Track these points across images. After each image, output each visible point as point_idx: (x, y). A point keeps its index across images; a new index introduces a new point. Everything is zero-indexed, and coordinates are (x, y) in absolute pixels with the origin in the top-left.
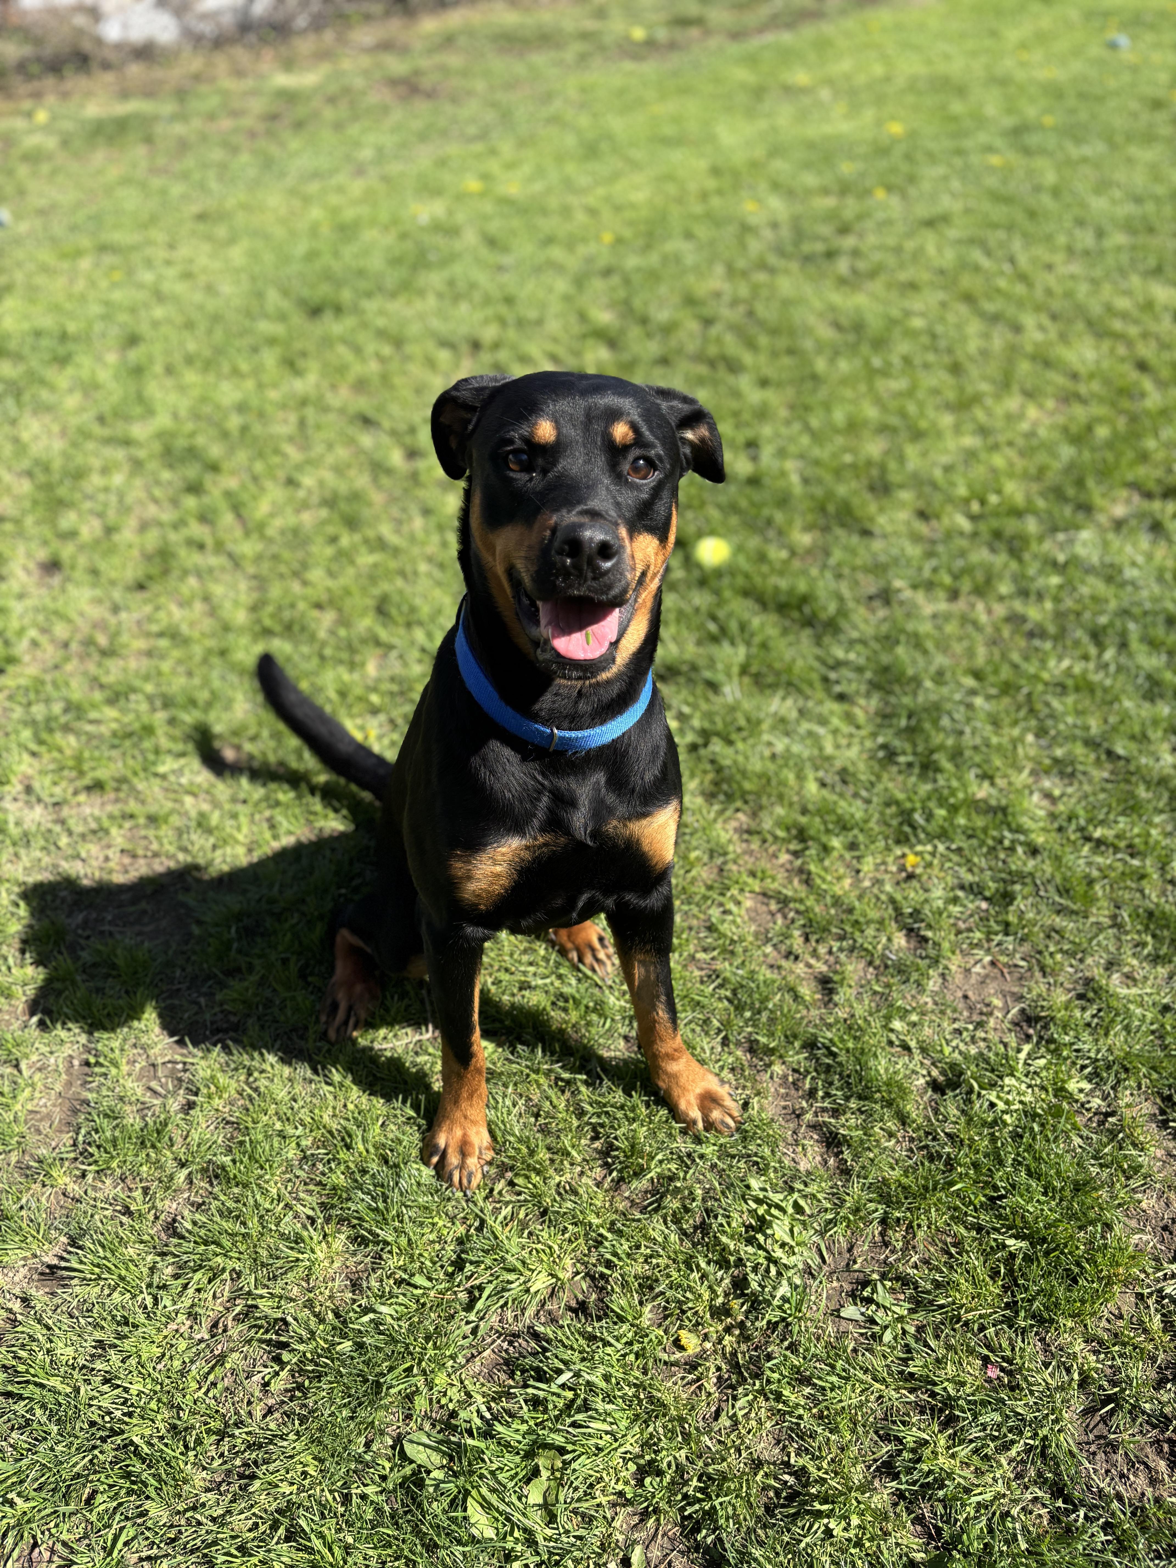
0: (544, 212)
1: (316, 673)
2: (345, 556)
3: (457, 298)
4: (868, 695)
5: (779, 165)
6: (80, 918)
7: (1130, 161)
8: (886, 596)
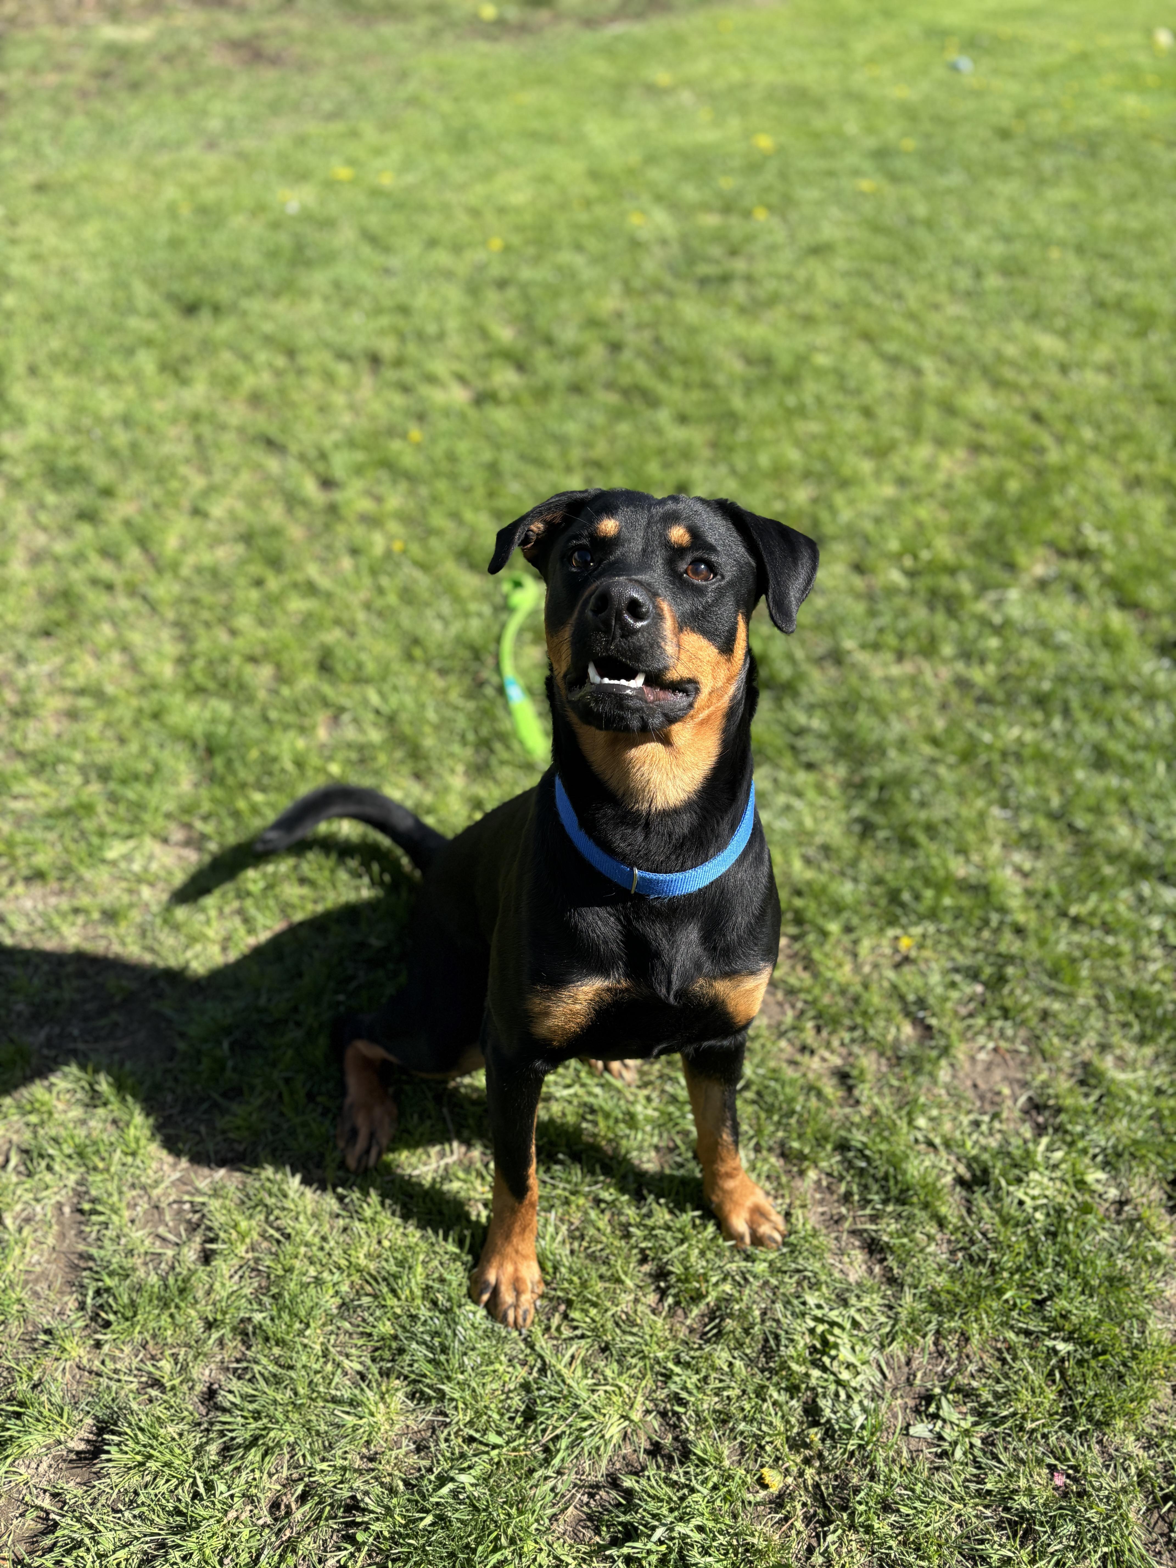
0: (423, 208)
1: (267, 740)
2: (273, 601)
3: (348, 304)
4: (834, 763)
5: (659, 175)
6: (42, 1035)
7: (990, 194)
8: (837, 657)
